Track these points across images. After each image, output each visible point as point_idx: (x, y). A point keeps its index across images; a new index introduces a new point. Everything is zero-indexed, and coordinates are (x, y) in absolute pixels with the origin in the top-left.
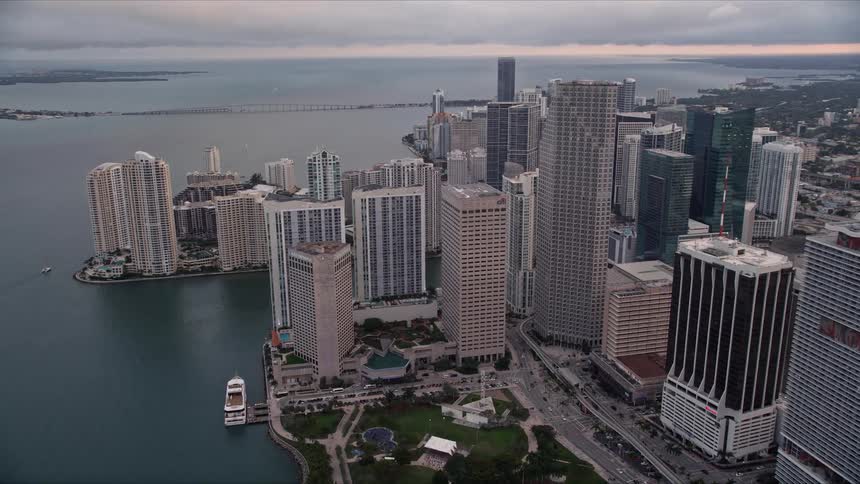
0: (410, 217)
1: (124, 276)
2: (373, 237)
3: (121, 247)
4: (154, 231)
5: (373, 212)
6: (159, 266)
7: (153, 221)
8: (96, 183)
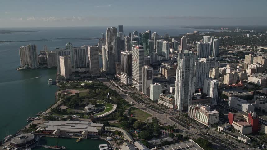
0: (83, 53)
1: (27, 69)
2: (76, 56)
3: (26, 64)
4: (34, 59)
5: (76, 52)
6: (35, 67)
7: (34, 57)
8: (21, 50)
